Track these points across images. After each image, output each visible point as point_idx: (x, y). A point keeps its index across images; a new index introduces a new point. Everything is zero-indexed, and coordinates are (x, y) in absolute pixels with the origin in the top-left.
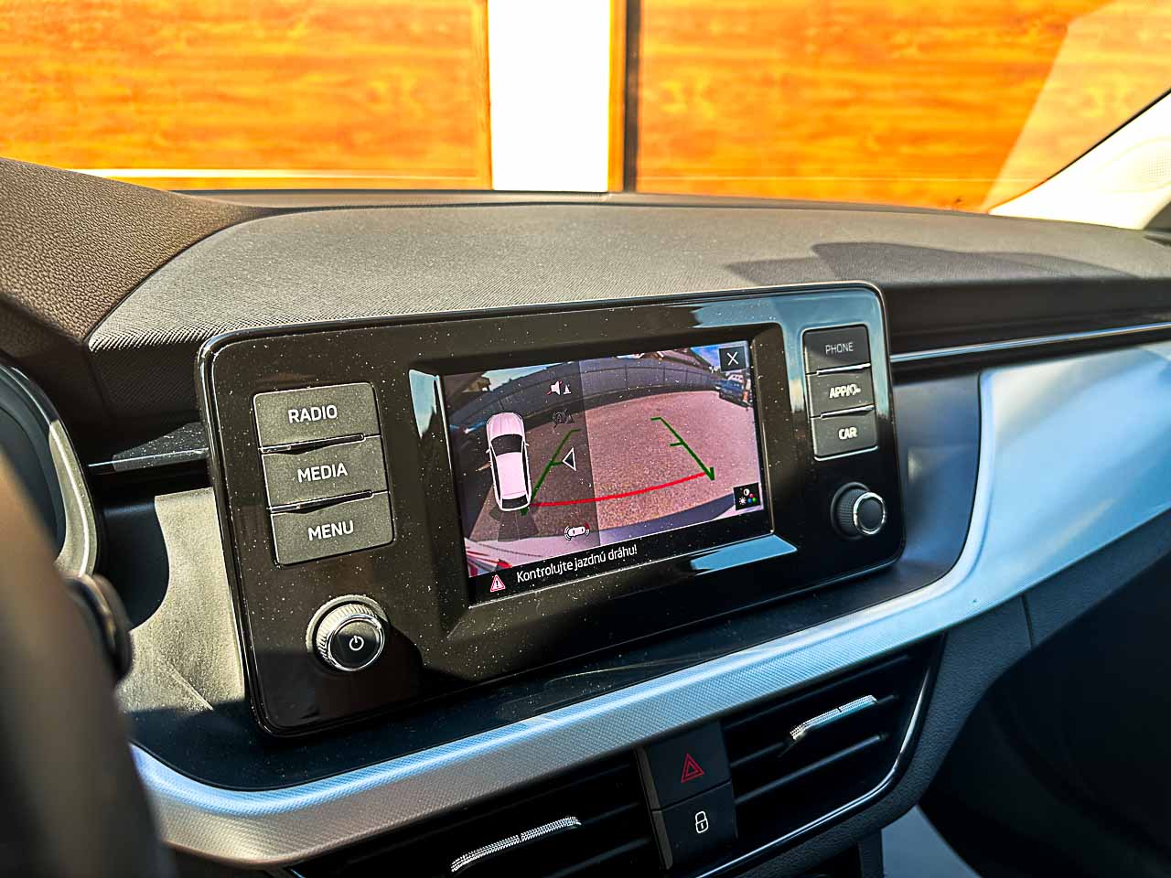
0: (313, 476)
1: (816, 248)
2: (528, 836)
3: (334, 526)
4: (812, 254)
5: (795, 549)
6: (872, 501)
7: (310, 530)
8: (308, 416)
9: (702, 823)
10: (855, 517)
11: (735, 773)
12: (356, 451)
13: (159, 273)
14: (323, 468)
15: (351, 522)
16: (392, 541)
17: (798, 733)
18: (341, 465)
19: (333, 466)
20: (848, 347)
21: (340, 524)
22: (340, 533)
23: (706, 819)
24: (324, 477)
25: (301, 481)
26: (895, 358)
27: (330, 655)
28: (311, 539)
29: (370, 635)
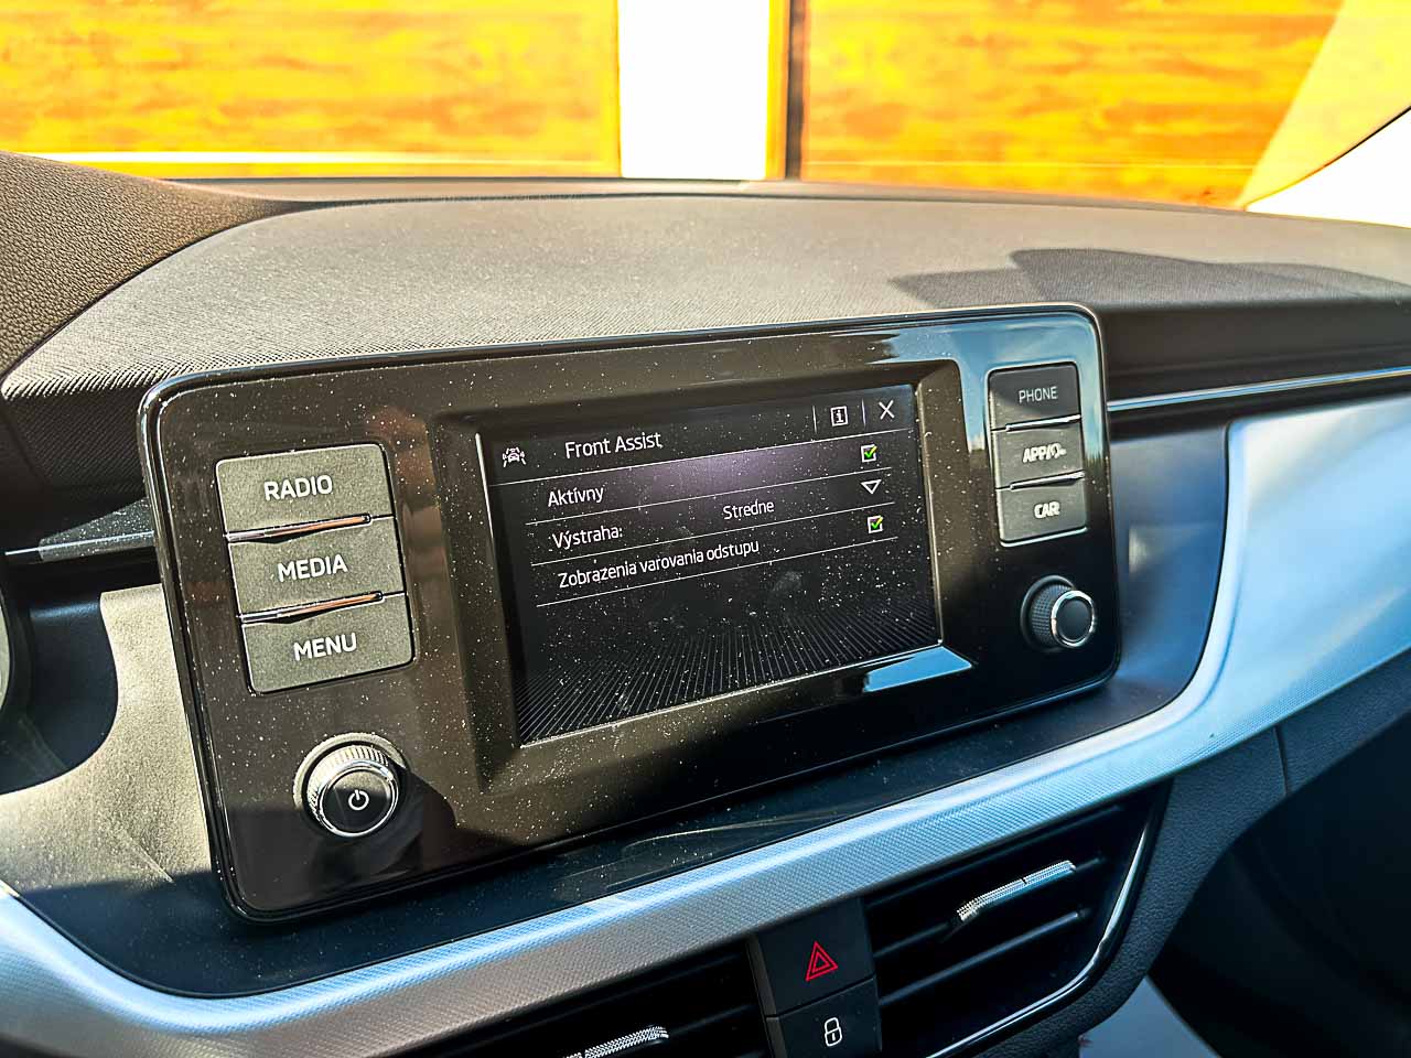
0: (299, 573)
3: (329, 641)
5: (970, 666)
6: (1077, 602)
7: (297, 647)
8: (291, 491)
9: (833, 1033)
10: (1054, 623)
11: (880, 966)
12: (358, 541)
14: (312, 561)
15: (353, 635)
16: (412, 660)
17: (968, 911)
18: (338, 558)
19: (327, 559)
20: (1050, 393)
21: (337, 638)
22: (338, 650)
23: (839, 1028)
24: (315, 575)
25: (282, 579)
26: (1114, 406)
27: (321, 812)
28: (298, 658)
29: (377, 788)
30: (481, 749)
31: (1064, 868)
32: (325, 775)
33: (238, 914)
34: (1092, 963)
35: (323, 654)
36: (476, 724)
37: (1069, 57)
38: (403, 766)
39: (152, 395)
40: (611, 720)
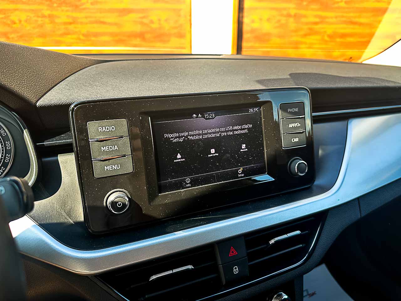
0: (107, 149)
1: (290, 75)
2: (175, 271)
3: (113, 166)
4: (288, 77)
5: (274, 180)
6: (303, 164)
7: (106, 167)
8: (105, 130)
9: (236, 270)
10: (296, 169)
11: (248, 254)
12: (121, 141)
13: (63, 82)
14: (110, 147)
15: (119, 165)
16: (133, 171)
17: (272, 242)
18: (116, 146)
19: (113, 146)
20: (296, 110)
21: (115, 165)
22: (115, 168)
23: (237, 269)
24: (110, 150)
25: (102, 151)
26: (314, 114)
27: (111, 208)
28: (106, 170)
29: (124, 202)
30: (149, 194)
31: (298, 232)
32: (112, 198)
33: (90, 232)
34: (305, 257)
35: (112, 169)
36: (148, 188)
37: (317, 20)
38: (130, 197)
39: (72, 106)
40: (181, 189)
